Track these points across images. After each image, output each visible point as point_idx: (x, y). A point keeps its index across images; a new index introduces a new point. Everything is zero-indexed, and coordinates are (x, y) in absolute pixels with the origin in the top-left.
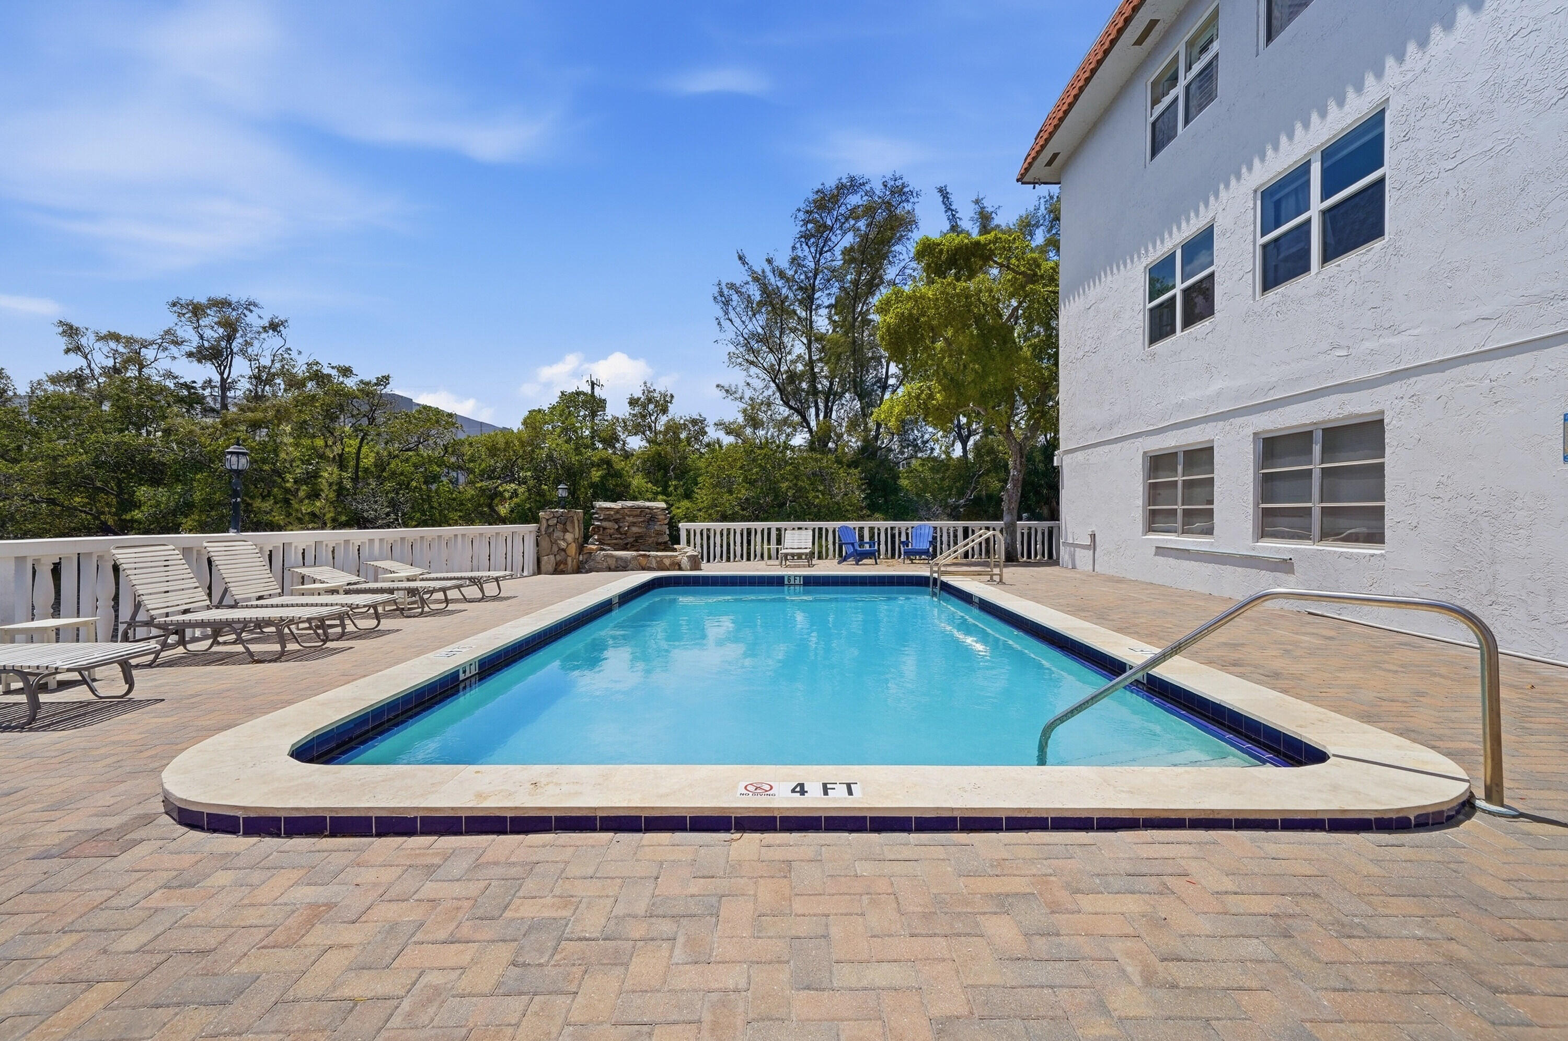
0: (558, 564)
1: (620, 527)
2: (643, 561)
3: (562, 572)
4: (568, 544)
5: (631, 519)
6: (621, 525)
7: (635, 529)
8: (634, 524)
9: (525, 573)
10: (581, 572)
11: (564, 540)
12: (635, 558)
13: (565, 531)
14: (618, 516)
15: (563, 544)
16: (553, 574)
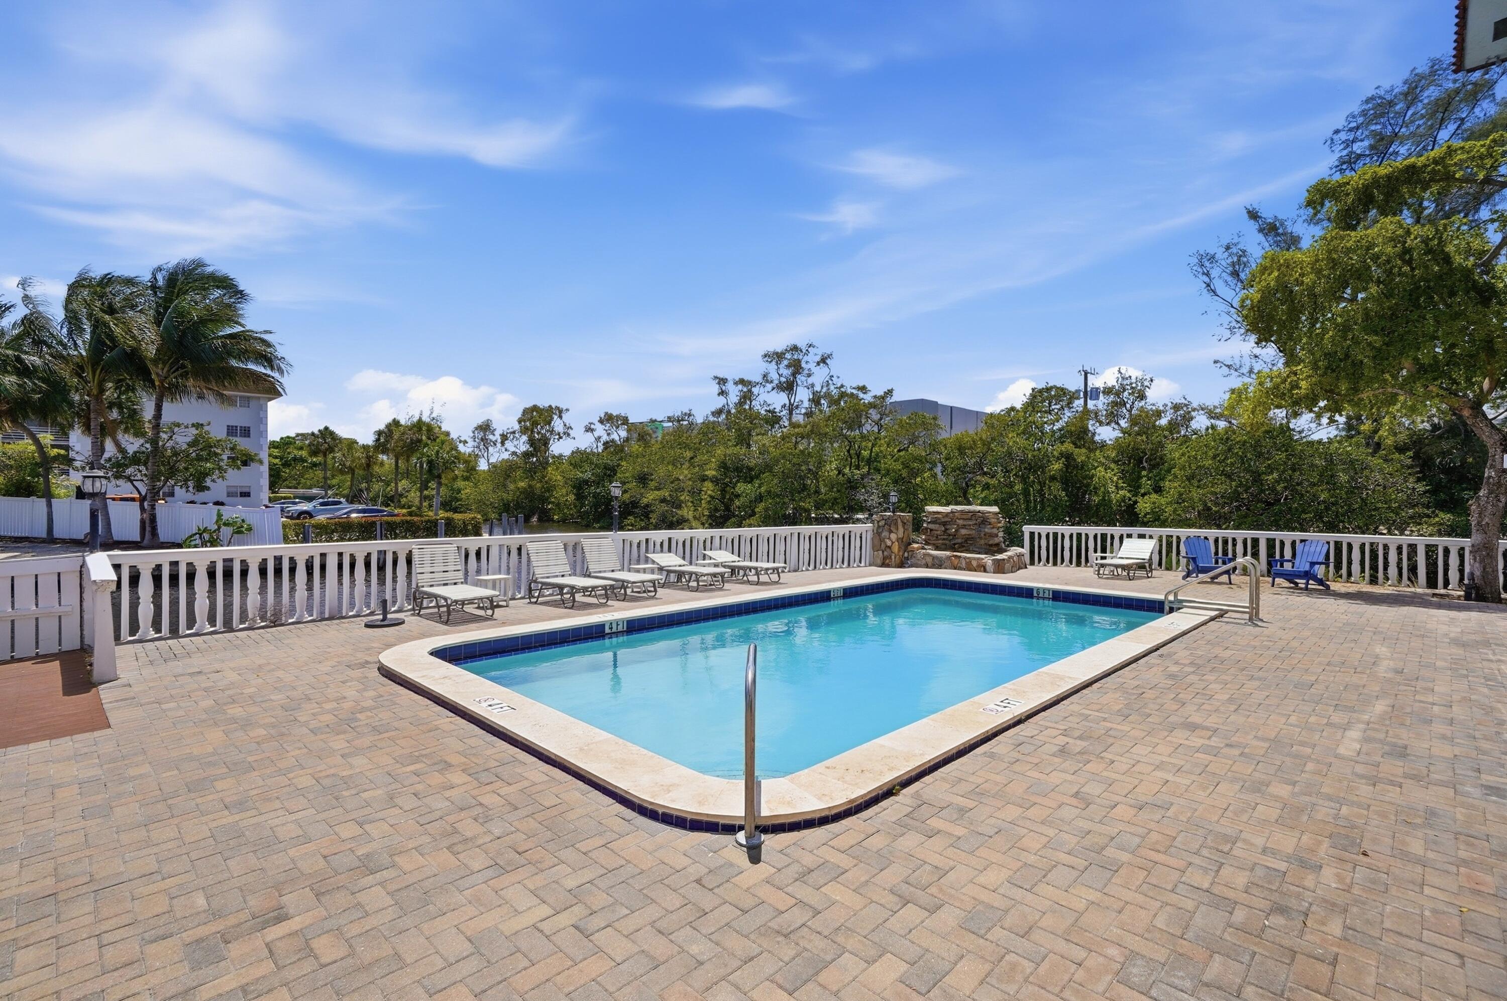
0: (884, 558)
1: (946, 529)
2: (956, 562)
3: (888, 566)
4: (893, 543)
5: (961, 522)
6: (948, 527)
7: (963, 532)
8: (964, 527)
9: (863, 564)
10: (904, 567)
11: (889, 538)
12: (949, 558)
13: (891, 532)
14: (946, 519)
15: (889, 543)
16: (881, 566)
